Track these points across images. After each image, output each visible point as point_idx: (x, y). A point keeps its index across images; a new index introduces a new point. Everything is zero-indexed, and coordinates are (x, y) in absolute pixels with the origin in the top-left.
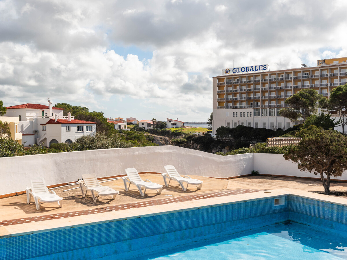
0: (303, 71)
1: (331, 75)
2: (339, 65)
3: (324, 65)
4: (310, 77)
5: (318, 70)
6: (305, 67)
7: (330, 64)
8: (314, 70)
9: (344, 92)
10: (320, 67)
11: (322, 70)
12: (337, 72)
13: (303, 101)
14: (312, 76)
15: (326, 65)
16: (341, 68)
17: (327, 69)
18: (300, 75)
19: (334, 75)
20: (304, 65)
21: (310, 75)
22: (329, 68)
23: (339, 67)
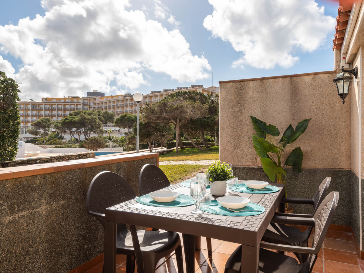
0: (32, 104)
1: (51, 108)
2: (57, 103)
3: (46, 101)
4: (37, 108)
5: (43, 104)
6: (32, 101)
7: (51, 101)
8: (39, 104)
9: (69, 121)
10: (44, 103)
11: (45, 104)
12: (55, 106)
13: (43, 125)
14: (38, 108)
15: (48, 102)
16: (58, 104)
17: (49, 104)
18: (29, 107)
19: (53, 108)
20: (32, 100)
21: (37, 107)
22: (50, 104)
23: (56, 104)
